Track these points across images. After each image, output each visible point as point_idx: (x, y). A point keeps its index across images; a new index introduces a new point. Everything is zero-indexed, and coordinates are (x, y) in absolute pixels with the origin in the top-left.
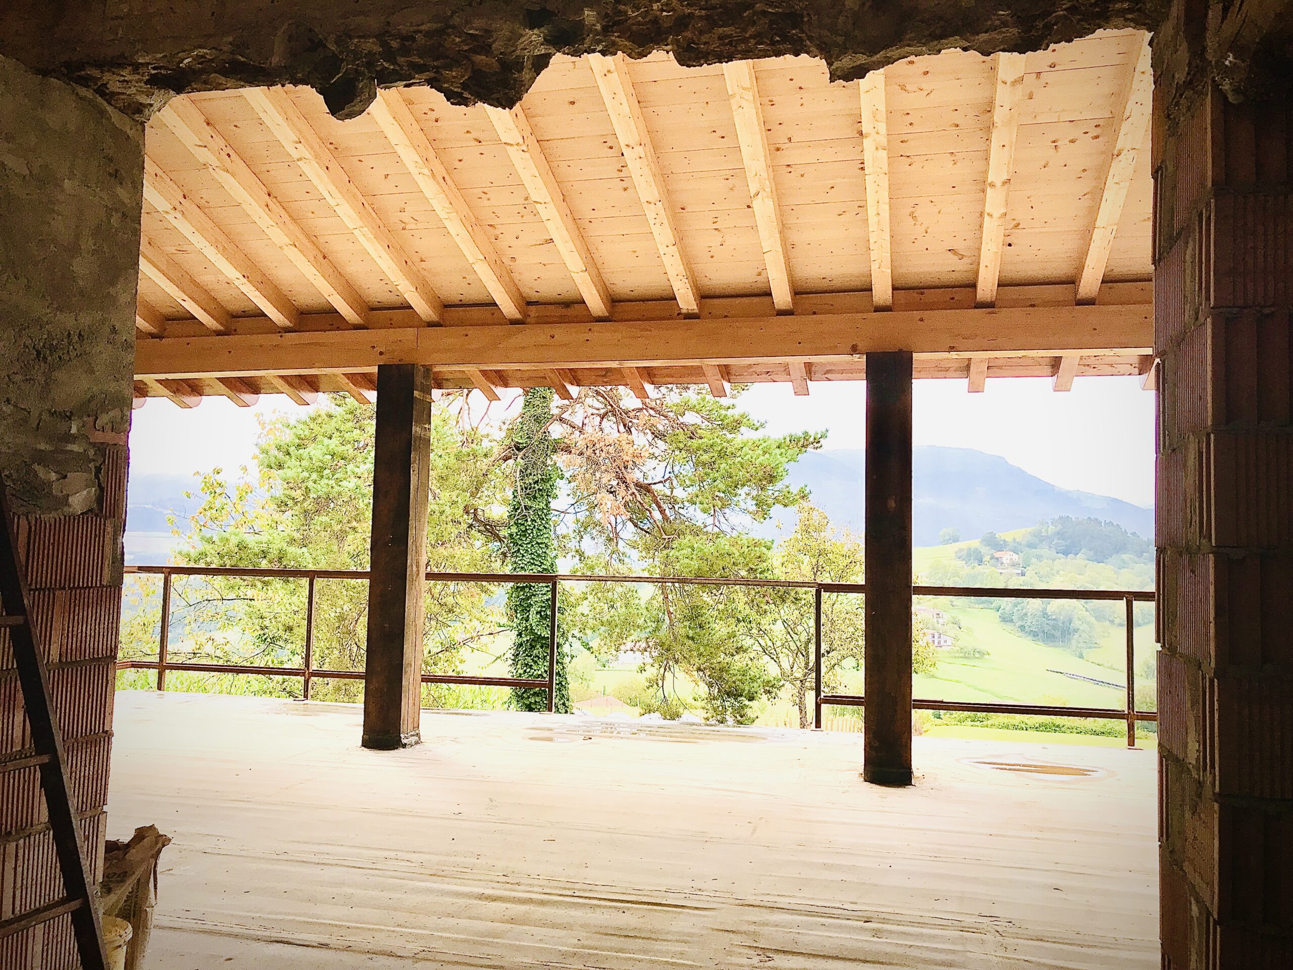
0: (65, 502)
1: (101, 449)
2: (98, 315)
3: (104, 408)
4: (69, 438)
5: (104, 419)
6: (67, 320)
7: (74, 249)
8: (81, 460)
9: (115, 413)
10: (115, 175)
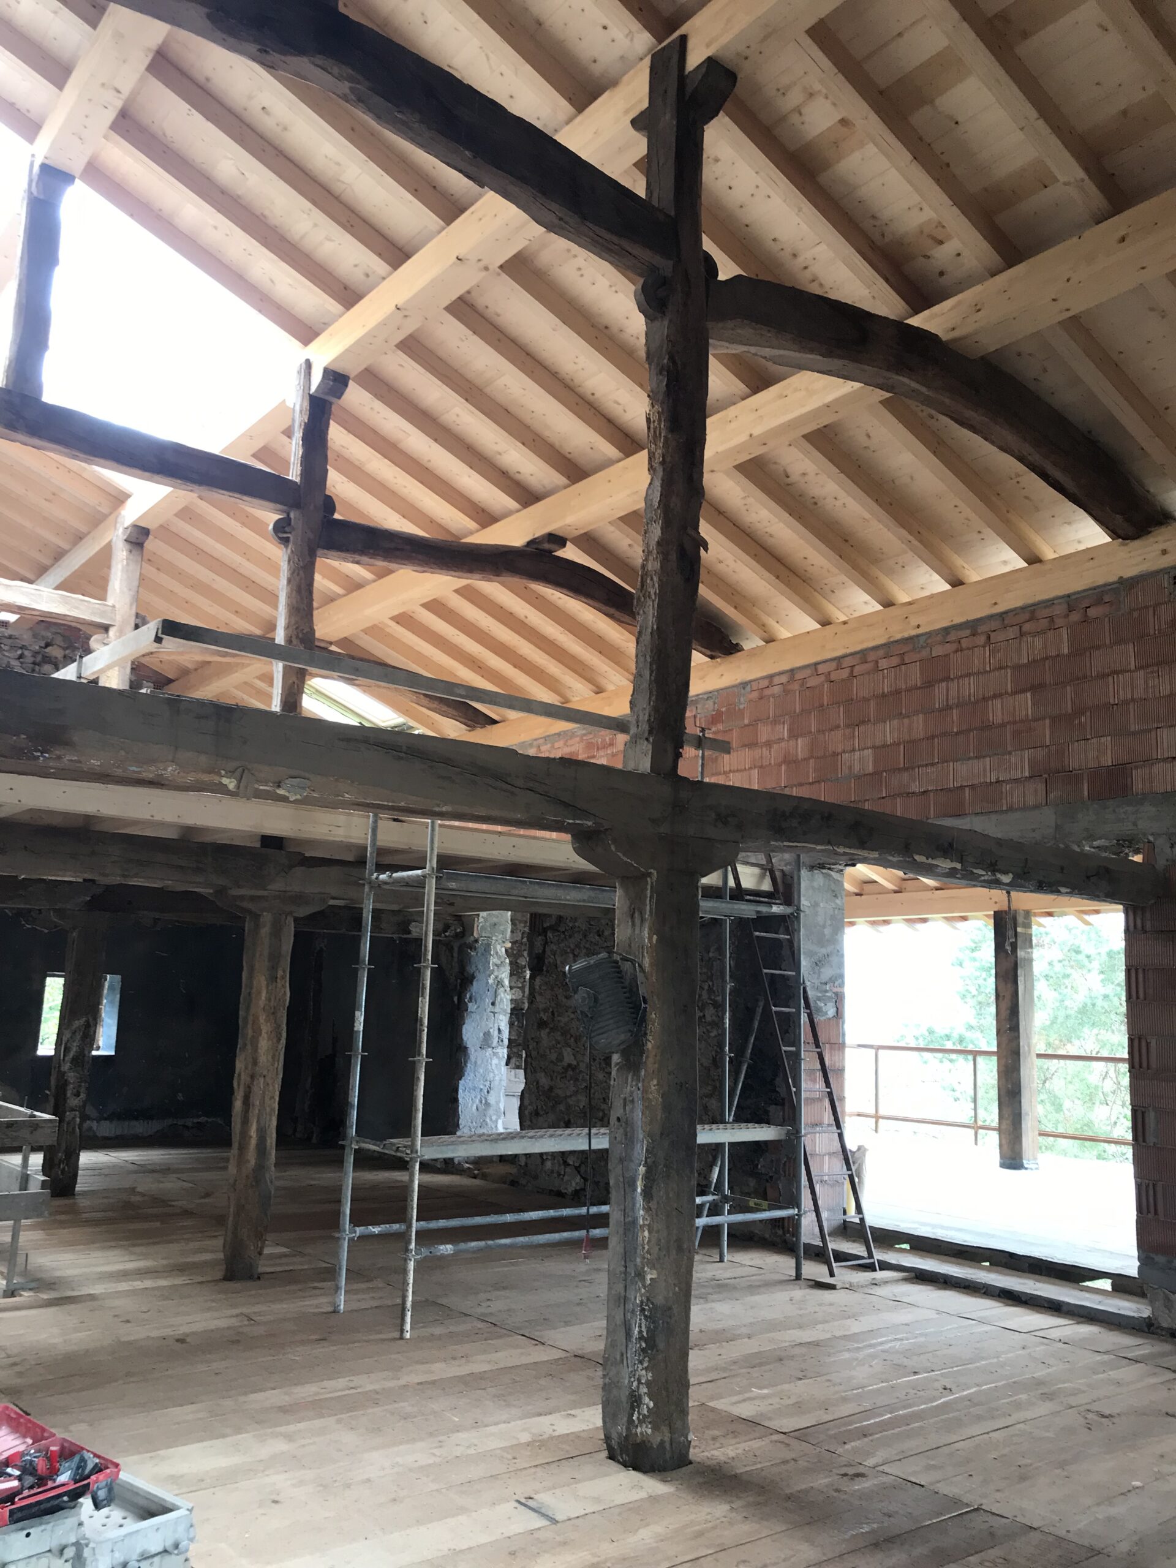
0: (826, 1013)
1: (836, 994)
2: (832, 947)
3: (836, 979)
4: (826, 991)
5: (836, 984)
6: (824, 951)
7: (824, 926)
8: (830, 998)
9: (840, 981)
10: (836, 896)
